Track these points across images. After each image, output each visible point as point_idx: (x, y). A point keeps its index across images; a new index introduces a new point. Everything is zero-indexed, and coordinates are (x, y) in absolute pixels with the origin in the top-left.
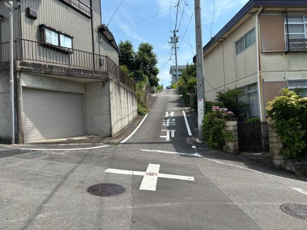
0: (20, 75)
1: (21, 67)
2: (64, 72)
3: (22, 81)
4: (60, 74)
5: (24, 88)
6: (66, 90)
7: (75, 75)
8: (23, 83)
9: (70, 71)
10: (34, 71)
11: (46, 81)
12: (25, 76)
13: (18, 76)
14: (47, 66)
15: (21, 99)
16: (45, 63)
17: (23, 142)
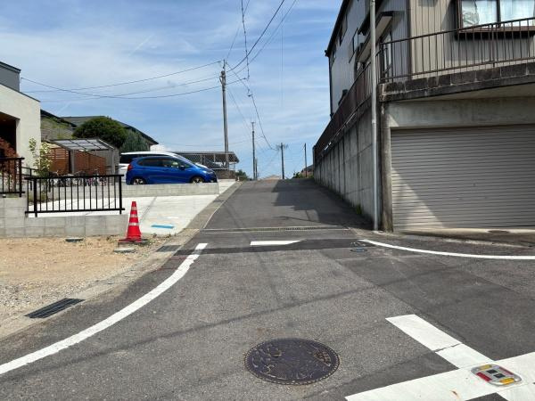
0: (386, 109)
1: (389, 93)
2: (476, 81)
3: (391, 118)
4: (468, 89)
5: (394, 130)
6: (498, 120)
7: (505, 83)
8: (392, 123)
9: (493, 76)
10: (410, 96)
11: (444, 109)
12: (396, 109)
13: (383, 112)
14: (437, 80)
15: (389, 151)
16: (433, 75)
17: (391, 229)
